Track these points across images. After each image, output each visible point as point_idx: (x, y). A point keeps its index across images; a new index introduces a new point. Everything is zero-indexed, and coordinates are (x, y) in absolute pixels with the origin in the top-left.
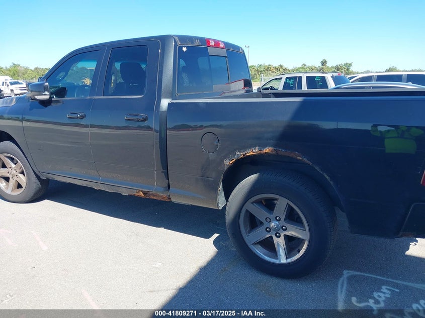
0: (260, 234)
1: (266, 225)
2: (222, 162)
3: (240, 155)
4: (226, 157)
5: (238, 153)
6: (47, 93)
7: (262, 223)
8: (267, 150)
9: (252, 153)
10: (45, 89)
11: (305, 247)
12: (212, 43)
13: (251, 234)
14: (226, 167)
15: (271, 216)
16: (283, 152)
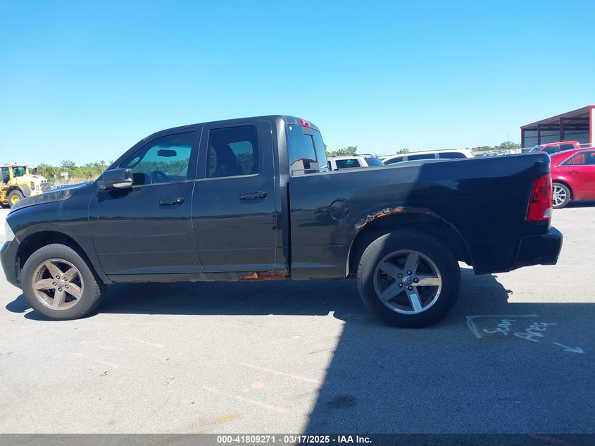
0: (393, 291)
1: (398, 281)
2: (353, 227)
3: (371, 217)
4: (356, 222)
5: (369, 216)
6: (130, 179)
7: (394, 280)
8: (398, 210)
9: (383, 215)
10: (127, 176)
11: (439, 293)
12: (304, 123)
13: (385, 293)
14: (358, 231)
15: (402, 272)
16: (413, 210)
